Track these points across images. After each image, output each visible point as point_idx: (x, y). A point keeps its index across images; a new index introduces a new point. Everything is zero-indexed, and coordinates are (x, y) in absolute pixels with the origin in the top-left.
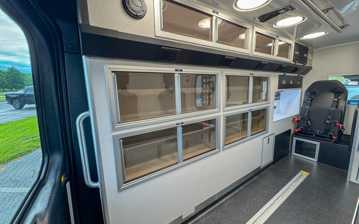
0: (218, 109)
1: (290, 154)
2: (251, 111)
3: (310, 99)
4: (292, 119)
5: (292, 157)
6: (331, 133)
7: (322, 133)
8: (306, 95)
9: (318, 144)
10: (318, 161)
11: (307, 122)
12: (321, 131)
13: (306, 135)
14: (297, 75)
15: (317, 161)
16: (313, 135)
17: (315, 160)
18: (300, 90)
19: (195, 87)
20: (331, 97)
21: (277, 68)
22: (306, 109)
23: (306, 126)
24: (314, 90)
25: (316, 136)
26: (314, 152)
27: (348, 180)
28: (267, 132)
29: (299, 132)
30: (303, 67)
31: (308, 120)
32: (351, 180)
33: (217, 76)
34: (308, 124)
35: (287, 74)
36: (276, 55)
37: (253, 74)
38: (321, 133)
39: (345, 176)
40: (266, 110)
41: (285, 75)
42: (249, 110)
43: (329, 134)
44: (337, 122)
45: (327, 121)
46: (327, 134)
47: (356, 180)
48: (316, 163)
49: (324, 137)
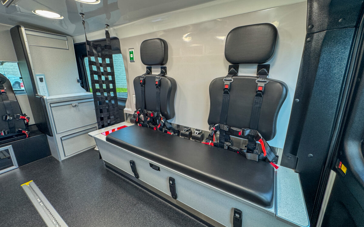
6: (19, 129)
7: (8, 133)
9: (10, 147)
10: (18, 165)
12: (6, 132)
15: (18, 167)
17: (15, 166)
26: (9, 160)
27: (59, 161)
32: (62, 160)
38: (6, 134)
43: (16, 130)
44: (20, 115)
45: (8, 117)
46: (15, 132)
47: (65, 156)
48: (18, 169)
49: (12, 137)
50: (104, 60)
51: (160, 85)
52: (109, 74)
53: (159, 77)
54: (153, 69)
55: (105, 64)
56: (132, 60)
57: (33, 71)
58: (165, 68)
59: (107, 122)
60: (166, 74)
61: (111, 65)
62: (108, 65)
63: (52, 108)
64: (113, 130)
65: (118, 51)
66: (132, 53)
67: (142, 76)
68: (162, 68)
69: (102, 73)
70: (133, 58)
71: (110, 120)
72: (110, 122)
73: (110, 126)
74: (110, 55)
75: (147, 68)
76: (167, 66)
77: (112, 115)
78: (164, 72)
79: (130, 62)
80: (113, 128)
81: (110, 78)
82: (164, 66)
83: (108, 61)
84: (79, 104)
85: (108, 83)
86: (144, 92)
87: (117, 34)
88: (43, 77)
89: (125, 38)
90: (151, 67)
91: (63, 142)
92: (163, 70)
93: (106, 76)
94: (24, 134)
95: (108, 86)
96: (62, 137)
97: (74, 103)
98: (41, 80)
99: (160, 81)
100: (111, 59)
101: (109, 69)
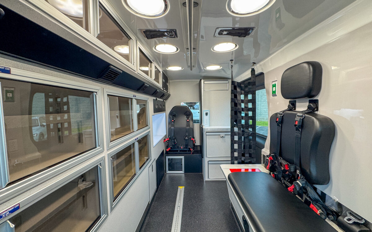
0: (101, 148)
1: (165, 173)
2: (137, 140)
3: (173, 121)
4: (163, 140)
5: (167, 176)
8: (169, 117)
9: (183, 157)
10: (185, 172)
11: (174, 140)
12: (184, 146)
13: (175, 152)
14: (162, 100)
16: (178, 151)
17: (182, 172)
18: (165, 113)
19: (30, 113)
20: (185, 118)
21: (153, 92)
22: (172, 129)
23: (173, 144)
24: (174, 113)
25: (180, 151)
26: (181, 165)
27: (204, 180)
28: (151, 159)
29: (170, 151)
30: (166, 93)
31: (175, 139)
32: (206, 180)
33: (95, 93)
34: (175, 142)
35: (158, 99)
36: (153, 79)
37: (135, 96)
38: (183, 148)
39: (202, 177)
40: (147, 136)
41: (156, 99)
42: (136, 140)
43: (188, 147)
44: (192, 138)
45: (186, 137)
46: (187, 148)
47: (208, 178)
48: (184, 174)
49: (186, 151)
50: (246, 96)
51: (302, 126)
52: (249, 110)
53: (301, 115)
54: (297, 104)
55: (246, 100)
56: (274, 94)
57: (202, 108)
58: (316, 102)
59: (241, 159)
60: (317, 110)
61: (253, 101)
62: (250, 101)
63: (207, 136)
64: (246, 170)
65: (262, 86)
66: (275, 86)
67: (280, 113)
68: (310, 102)
69: (242, 109)
70: (275, 91)
71: (244, 158)
72: (245, 160)
73: (244, 165)
74: (253, 91)
75: (290, 102)
76: (320, 98)
77: (247, 154)
78: (313, 109)
79: (272, 97)
80: (247, 168)
81: (250, 114)
82: (315, 98)
83: (250, 97)
84: (226, 136)
85: (247, 119)
86: (281, 133)
87: (262, 69)
88: (208, 112)
89: (269, 71)
90: (295, 101)
91: (209, 165)
92: (311, 105)
93: (247, 112)
94: (191, 151)
95: (247, 122)
96: (209, 161)
97: (222, 134)
98: (207, 114)
99: (303, 121)
100: (254, 95)
101: (250, 105)
